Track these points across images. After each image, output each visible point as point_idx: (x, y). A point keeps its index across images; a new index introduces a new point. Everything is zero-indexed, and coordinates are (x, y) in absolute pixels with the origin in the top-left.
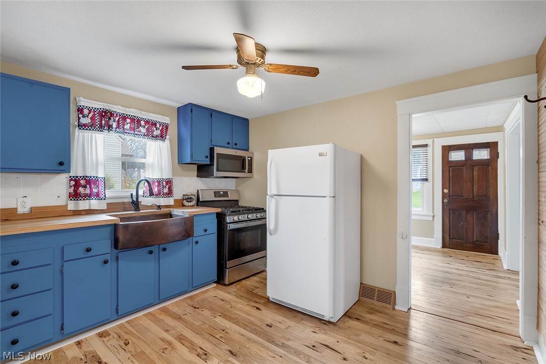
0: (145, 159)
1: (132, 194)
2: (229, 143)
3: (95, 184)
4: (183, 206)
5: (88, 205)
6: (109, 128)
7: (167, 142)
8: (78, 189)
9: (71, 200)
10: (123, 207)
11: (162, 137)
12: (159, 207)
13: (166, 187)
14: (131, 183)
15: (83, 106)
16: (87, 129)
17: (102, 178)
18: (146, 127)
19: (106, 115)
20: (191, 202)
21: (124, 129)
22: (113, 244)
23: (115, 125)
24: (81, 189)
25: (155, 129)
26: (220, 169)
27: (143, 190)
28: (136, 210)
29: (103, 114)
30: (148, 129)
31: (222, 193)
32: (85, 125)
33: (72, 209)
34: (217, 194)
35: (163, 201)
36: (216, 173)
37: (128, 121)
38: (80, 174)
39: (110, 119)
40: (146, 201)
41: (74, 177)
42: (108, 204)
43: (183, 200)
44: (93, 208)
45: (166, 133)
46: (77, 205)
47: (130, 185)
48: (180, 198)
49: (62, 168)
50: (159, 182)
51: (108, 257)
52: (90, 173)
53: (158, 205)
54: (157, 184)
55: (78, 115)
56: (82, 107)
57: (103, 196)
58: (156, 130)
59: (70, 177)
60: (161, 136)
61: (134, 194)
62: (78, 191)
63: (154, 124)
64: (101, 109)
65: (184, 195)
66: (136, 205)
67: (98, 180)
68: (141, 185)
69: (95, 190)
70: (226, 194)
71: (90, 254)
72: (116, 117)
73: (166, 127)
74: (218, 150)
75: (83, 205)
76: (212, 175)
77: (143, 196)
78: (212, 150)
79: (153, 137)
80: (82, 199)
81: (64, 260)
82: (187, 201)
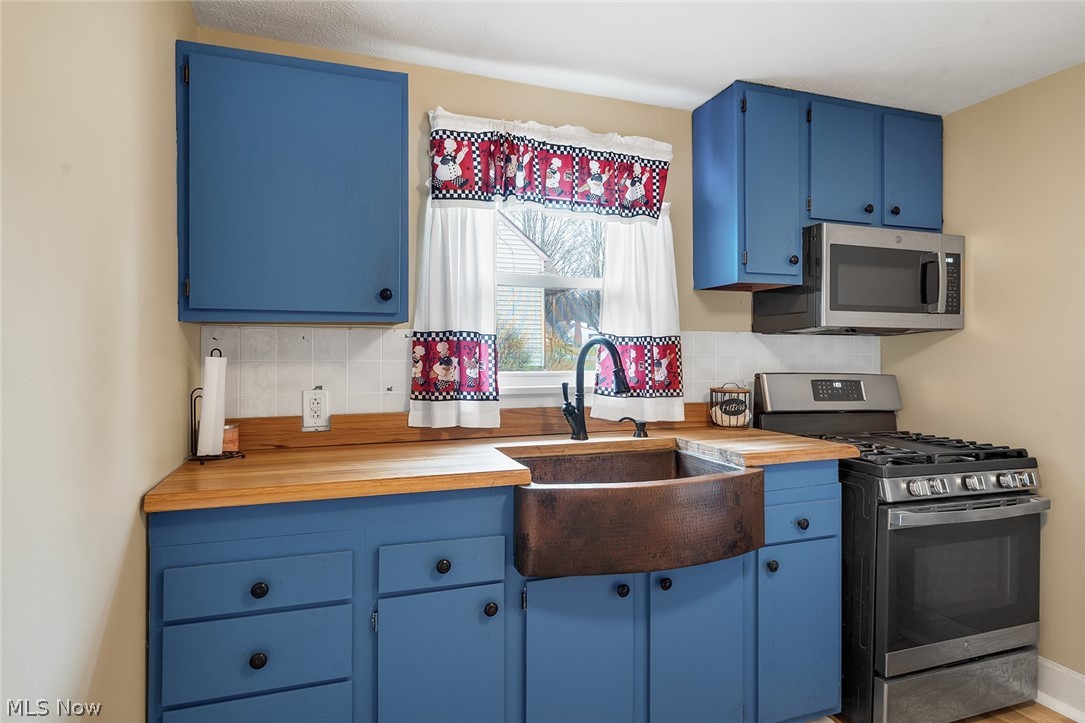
0: (601, 280)
1: (565, 386)
2: (869, 209)
3: (471, 354)
4: (712, 424)
5: (453, 414)
6: (506, 189)
7: (664, 219)
8: (431, 368)
9: (416, 398)
10: (541, 421)
11: (649, 205)
12: (642, 428)
13: (659, 365)
14: (563, 352)
15: (444, 132)
16: (452, 197)
17: (490, 336)
18: (605, 178)
19: (499, 148)
20: (737, 413)
21: (544, 187)
22: (511, 551)
23: (520, 179)
24: (438, 369)
25: (628, 182)
26: (840, 302)
27: (594, 373)
28: (576, 436)
29: (492, 148)
30: (608, 186)
31: (838, 385)
32: (447, 185)
33: (420, 425)
34: (821, 387)
35: (650, 409)
36: (828, 317)
37: (556, 163)
38: (436, 326)
39: (508, 160)
40: (604, 406)
41: (422, 334)
42: (504, 413)
43: (712, 404)
45: (661, 194)
46: (428, 415)
47: (561, 356)
48: (701, 401)
49: (387, 307)
50: (640, 349)
51: (496, 593)
52: (460, 324)
53: (638, 419)
54: (633, 354)
55: (433, 157)
56: (441, 133)
57: (491, 389)
58: (633, 184)
59: (415, 334)
60: (646, 204)
61: (573, 384)
62: (432, 376)
63: (628, 168)
64: (485, 134)
65: (713, 391)
66: (576, 418)
67: (479, 344)
68: (591, 357)
69: (472, 373)
70: (852, 389)
71: (446, 580)
72: (523, 154)
73: (660, 173)
74: (833, 235)
75: (444, 415)
76: (816, 322)
77: (596, 392)
78: (811, 237)
79: (624, 207)
80: (441, 398)
81: (382, 590)
82: (726, 412)
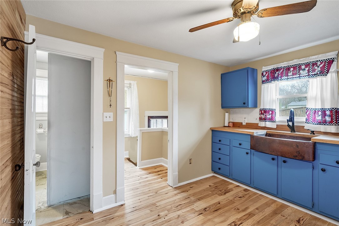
0: (307, 94)
9: (260, 121)
12: (312, 132)
17: (274, 109)
28: (292, 132)
40: (308, 126)
42: (277, 125)
44: (267, 126)
52: (266, 107)
53: (314, 130)
59: (261, 109)
64: (272, 69)
66: (291, 127)
73: (328, 62)
77: (306, 122)
